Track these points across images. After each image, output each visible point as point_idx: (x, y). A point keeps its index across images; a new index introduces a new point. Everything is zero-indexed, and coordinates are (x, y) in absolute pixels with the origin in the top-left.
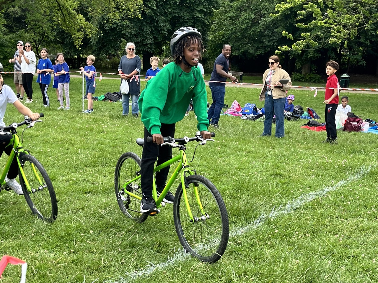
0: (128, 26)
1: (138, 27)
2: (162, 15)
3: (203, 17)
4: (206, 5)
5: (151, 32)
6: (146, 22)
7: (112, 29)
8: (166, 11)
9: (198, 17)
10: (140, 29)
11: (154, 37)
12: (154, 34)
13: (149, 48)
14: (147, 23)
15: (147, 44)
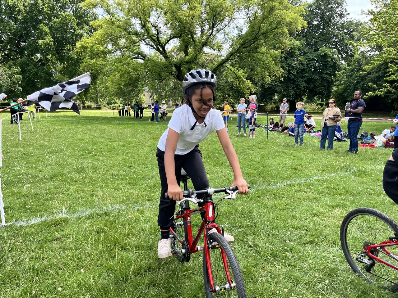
0: (279, 86)
1: (285, 86)
2: (301, 78)
3: (328, 77)
4: (330, 70)
5: (293, 88)
6: (290, 82)
7: (269, 88)
8: (304, 75)
9: (325, 77)
10: (286, 87)
11: (295, 91)
12: (295, 89)
13: (291, 98)
15: (290, 95)
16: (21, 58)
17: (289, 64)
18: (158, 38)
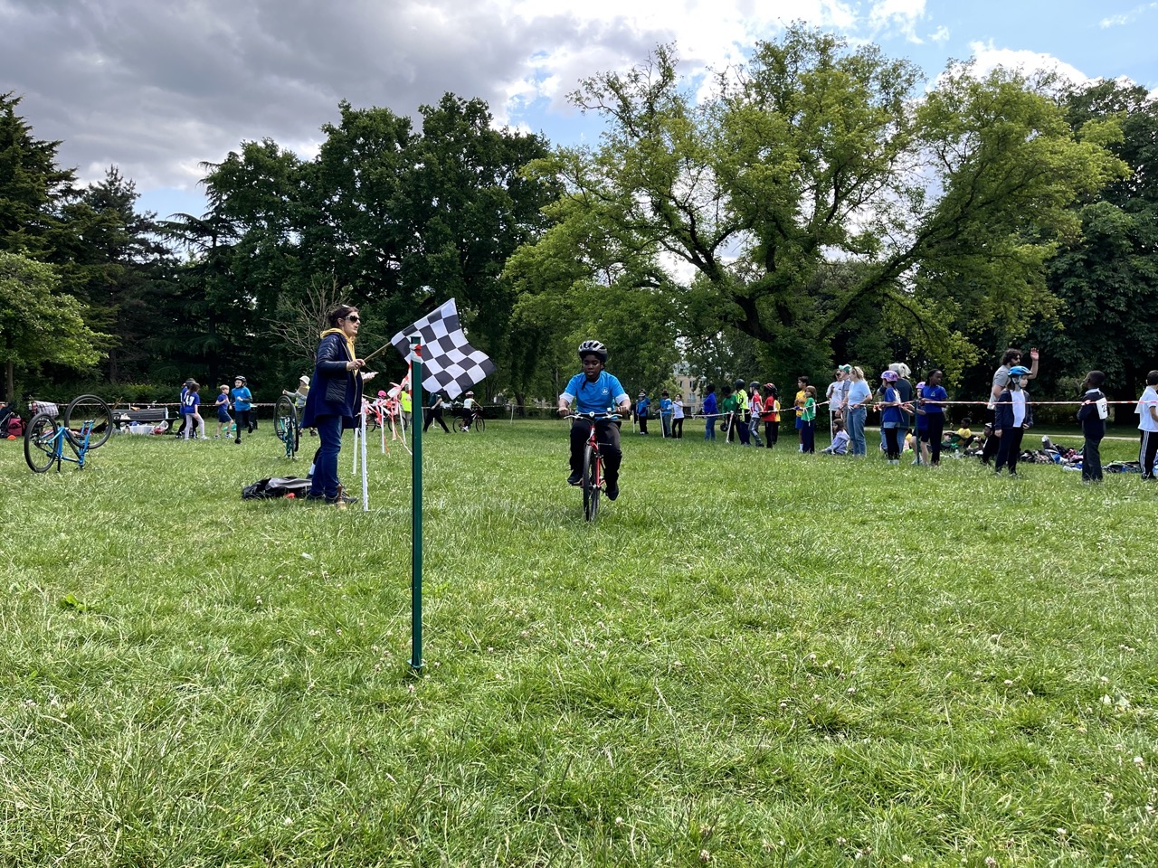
0: (1067, 345)
2: (1143, 321)
6: (1107, 335)
11: (1125, 361)
12: (1124, 355)
14: (1109, 337)
16: (388, 296)
17: (1098, 281)
18: (693, 233)
